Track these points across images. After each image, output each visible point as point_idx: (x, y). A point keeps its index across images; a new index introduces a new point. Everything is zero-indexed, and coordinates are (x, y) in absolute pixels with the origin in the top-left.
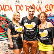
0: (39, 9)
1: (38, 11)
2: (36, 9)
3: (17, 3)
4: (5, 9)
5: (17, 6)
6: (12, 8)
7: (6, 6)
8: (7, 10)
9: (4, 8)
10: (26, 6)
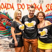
0: (40, 8)
1: (39, 10)
2: (37, 8)
3: (19, 2)
4: (7, 8)
5: (19, 5)
6: (14, 6)
7: (7, 4)
8: (9, 8)
9: (5, 7)
10: (27, 5)
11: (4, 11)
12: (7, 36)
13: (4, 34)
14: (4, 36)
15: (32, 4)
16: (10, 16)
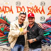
0: (42, 11)
1: (41, 13)
2: (38, 11)
5: (18, 8)
7: (5, 7)
8: (7, 12)
9: (3, 10)
10: (27, 7)
11: (2, 15)
12: (6, 43)
13: (2, 41)
14: (2, 43)
15: (33, 7)
16: (8, 20)
